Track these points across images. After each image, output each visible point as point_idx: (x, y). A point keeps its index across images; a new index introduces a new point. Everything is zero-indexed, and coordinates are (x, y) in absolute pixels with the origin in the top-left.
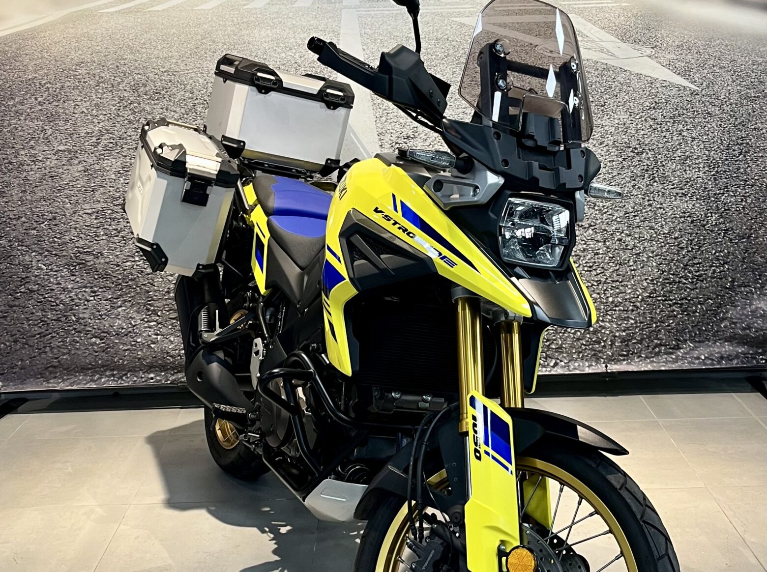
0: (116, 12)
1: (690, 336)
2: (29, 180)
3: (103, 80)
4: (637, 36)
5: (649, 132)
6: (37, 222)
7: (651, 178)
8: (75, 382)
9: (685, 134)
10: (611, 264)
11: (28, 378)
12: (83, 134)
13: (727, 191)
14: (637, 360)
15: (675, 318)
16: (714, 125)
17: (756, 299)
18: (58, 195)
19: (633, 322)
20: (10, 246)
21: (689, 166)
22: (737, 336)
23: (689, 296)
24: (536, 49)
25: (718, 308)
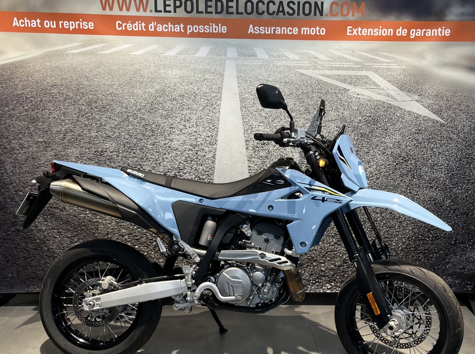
0: (78, 53)
2: (18, 160)
3: (68, 97)
4: (410, 87)
5: (413, 148)
6: (23, 187)
7: (412, 176)
9: (435, 150)
10: (384, 227)
11: (15, 285)
12: (55, 132)
13: (457, 186)
15: (420, 261)
16: (453, 145)
17: (469, 252)
18: (37, 170)
20: (5, 201)
21: (436, 170)
22: (456, 273)
23: (429, 248)
24: (348, 92)
25: (446, 256)
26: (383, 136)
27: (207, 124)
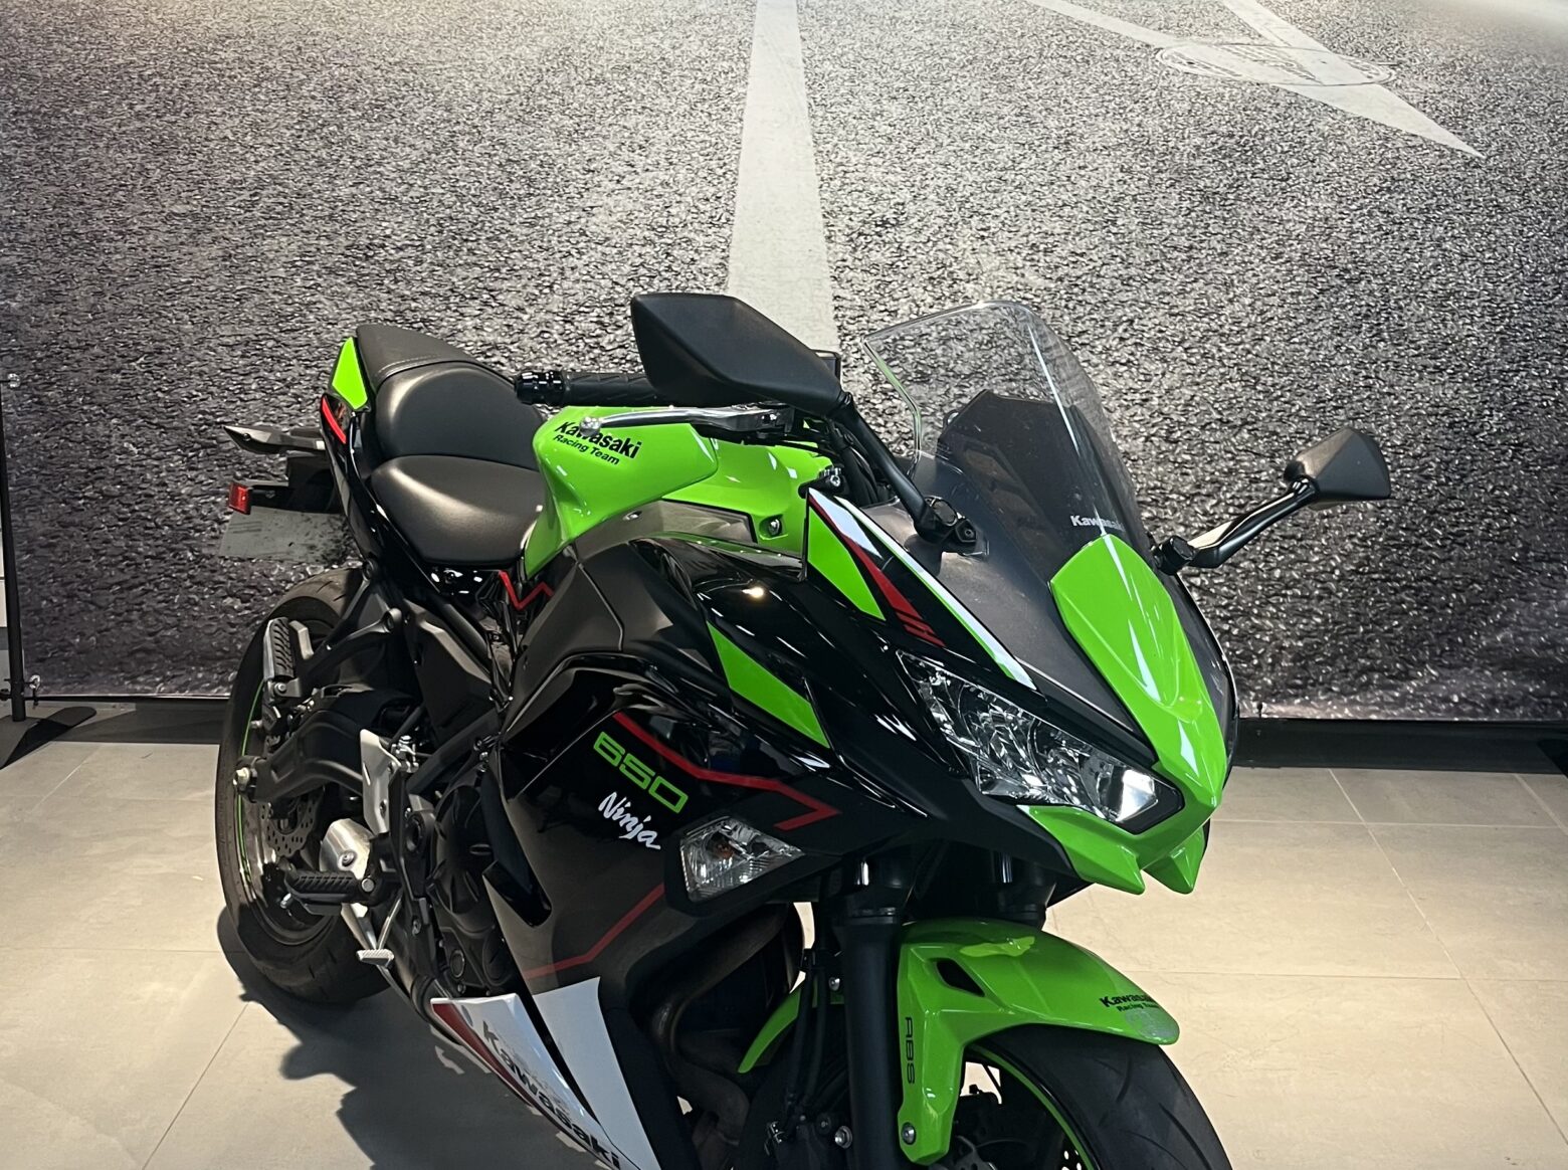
1: (1433, 654)
2: (111, 271)
3: (268, 75)
4: (1361, 40)
5: (1375, 237)
6: (123, 356)
7: (1374, 332)
8: (187, 684)
9: (1447, 246)
11: (94, 671)
13: (1525, 366)
14: (1322, 698)
15: (1404, 617)
16: (1508, 230)
18: (169, 304)
19: (1319, 620)
20: (68, 402)
21: (1453, 312)
22: (1527, 661)
23: (1434, 573)
24: (1158, 57)
25: (1492, 600)
26: (1276, 200)
27: (701, 159)
